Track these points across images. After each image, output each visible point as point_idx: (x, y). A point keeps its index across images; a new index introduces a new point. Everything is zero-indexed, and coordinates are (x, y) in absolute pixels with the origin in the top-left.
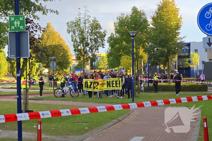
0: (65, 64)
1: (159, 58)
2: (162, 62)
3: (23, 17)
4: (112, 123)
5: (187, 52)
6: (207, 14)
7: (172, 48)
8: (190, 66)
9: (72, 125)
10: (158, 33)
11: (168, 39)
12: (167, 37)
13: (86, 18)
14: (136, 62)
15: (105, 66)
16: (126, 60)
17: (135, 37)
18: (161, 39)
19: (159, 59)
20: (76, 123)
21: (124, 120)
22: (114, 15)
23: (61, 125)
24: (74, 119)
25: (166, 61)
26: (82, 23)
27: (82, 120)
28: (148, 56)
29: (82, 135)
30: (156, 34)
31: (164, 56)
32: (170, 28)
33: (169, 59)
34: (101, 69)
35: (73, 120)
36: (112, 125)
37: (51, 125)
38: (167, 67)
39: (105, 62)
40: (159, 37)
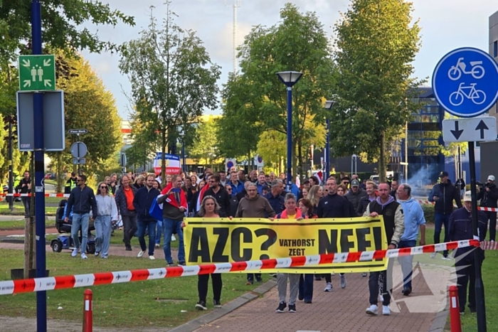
0: (102, 143)
1: (358, 136)
2: (364, 147)
3: (49, 60)
4: (243, 299)
5: (434, 114)
6: (454, 70)
7: (390, 110)
8: (443, 151)
9: (149, 304)
10: (355, 69)
11: (381, 86)
12: (378, 81)
13: (169, 33)
14: (297, 146)
15: (208, 149)
16: (271, 141)
17: (296, 85)
18: (362, 85)
19: (356, 139)
20: (156, 299)
21: (269, 293)
22: (234, 7)
23: (122, 305)
24: (150, 289)
25: (374, 143)
26: (158, 45)
27: (168, 292)
28: (328, 131)
29: (175, 325)
30: (350, 72)
31: (369, 129)
32: (387, 57)
33: (382, 136)
34: (198, 157)
35: (147, 293)
36: (242, 305)
37: (98, 303)
38: (376, 157)
39: (208, 139)
40: (358, 81)
